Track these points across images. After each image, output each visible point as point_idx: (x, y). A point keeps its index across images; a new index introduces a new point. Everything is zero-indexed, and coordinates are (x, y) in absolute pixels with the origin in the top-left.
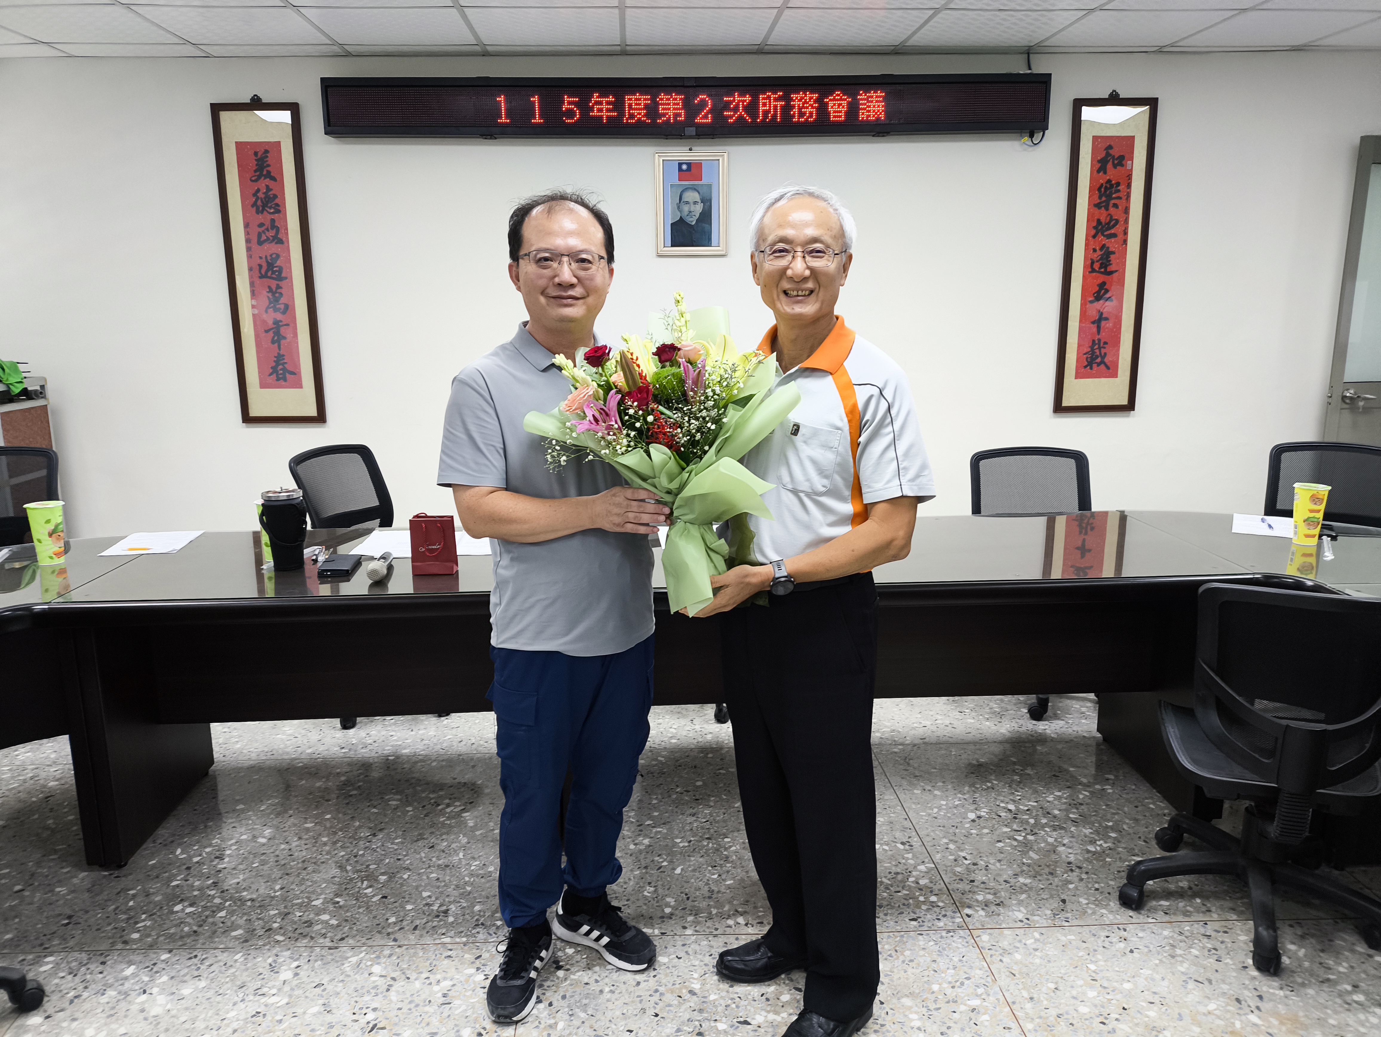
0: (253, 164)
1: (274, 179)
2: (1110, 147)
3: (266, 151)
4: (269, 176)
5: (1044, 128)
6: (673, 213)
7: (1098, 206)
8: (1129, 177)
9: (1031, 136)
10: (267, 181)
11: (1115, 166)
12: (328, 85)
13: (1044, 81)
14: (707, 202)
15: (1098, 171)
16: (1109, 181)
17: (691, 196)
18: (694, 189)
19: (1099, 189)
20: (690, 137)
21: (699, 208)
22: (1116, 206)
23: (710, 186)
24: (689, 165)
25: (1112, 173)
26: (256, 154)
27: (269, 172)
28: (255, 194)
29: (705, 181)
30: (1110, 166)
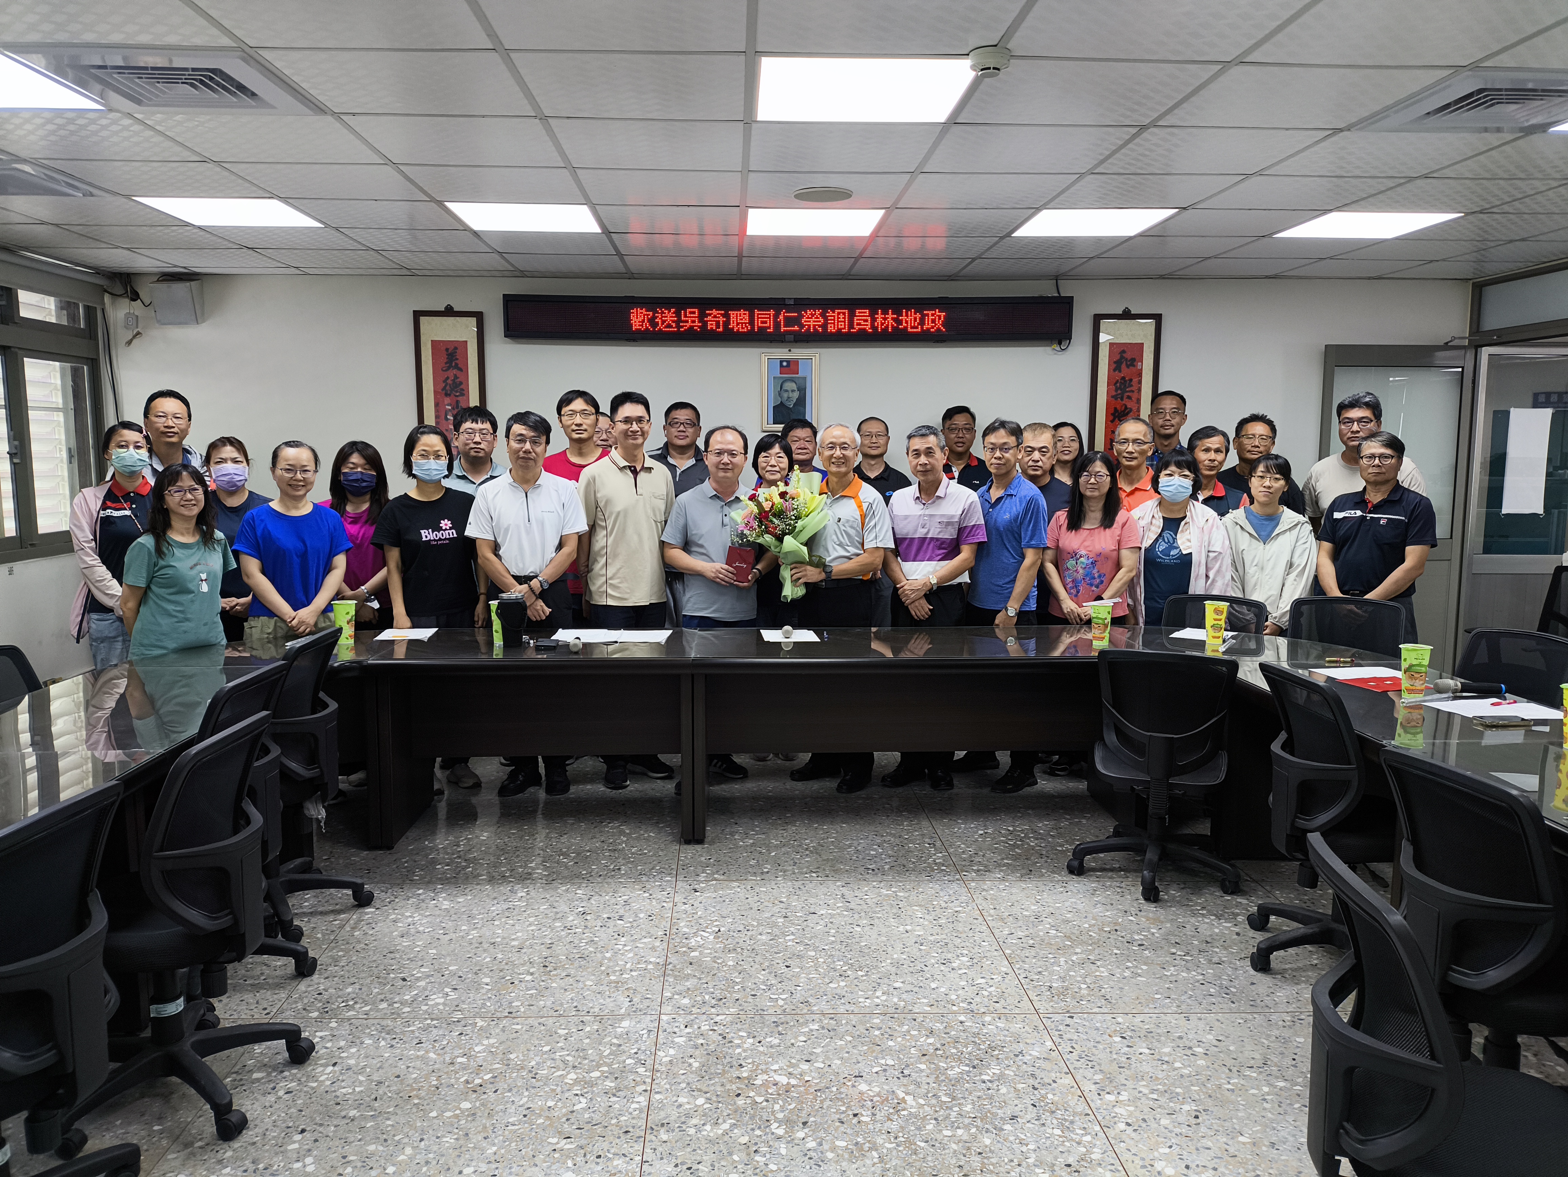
0: (444, 358)
1: (461, 370)
2: (1124, 352)
3: (456, 348)
4: (457, 367)
5: (1070, 338)
6: (775, 398)
7: (1115, 397)
8: (1140, 374)
9: (1060, 344)
10: (455, 371)
11: (1128, 366)
12: (508, 300)
13: (1068, 302)
14: (802, 390)
15: (1114, 370)
16: (1123, 378)
17: (790, 386)
18: (792, 380)
19: (1115, 384)
20: (790, 342)
21: (796, 395)
22: (1129, 397)
23: (805, 379)
24: (788, 362)
25: (1126, 372)
26: (447, 350)
27: (456, 364)
28: (445, 381)
29: (800, 374)
30: (1123, 366)
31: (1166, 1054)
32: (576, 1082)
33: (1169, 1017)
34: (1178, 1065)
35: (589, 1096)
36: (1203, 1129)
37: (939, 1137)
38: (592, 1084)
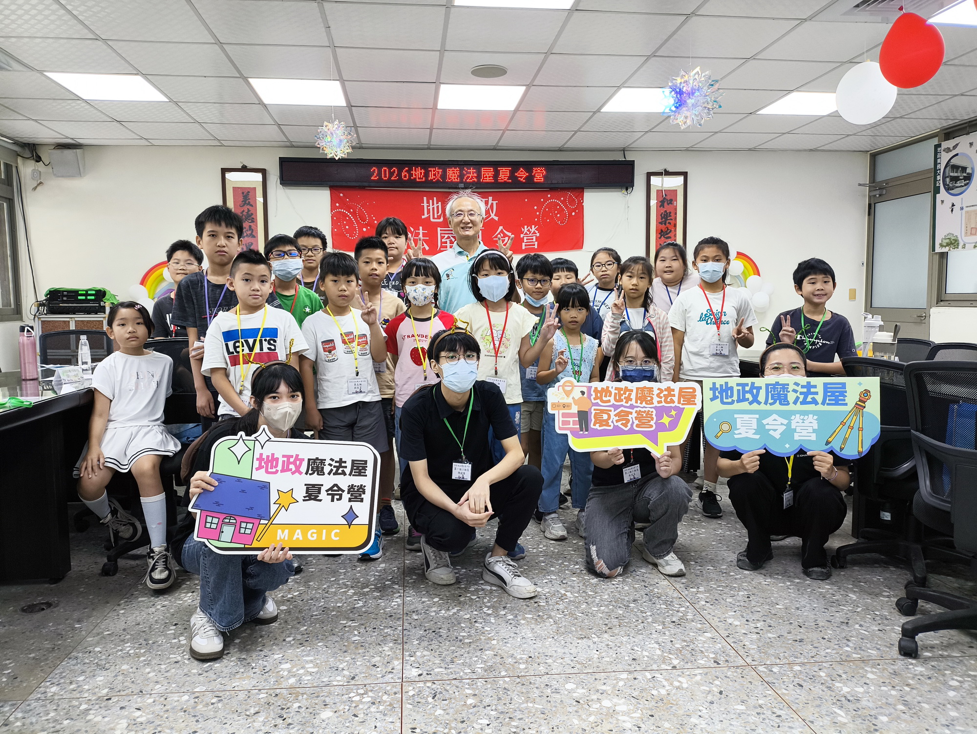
0: (241, 199)
1: (252, 206)
2: (665, 195)
3: (249, 192)
4: (249, 204)
5: (632, 186)
7: (661, 223)
8: (676, 209)
9: (627, 190)
10: (248, 207)
11: (668, 204)
12: (283, 161)
13: (631, 164)
15: (660, 207)
16: (666, 211)
19: (661, 215)
22: (669, 223)
25: (668, 208)
26: (243, 193)
27: (249, 202)
30: (666, 204)
31: (724, 569)
32: (354, 594)
33: (723, 552)
34: (732, 574)
35: (364, 600)
36: (753, 603)
37: (590, 611)
38: (365, 594)
